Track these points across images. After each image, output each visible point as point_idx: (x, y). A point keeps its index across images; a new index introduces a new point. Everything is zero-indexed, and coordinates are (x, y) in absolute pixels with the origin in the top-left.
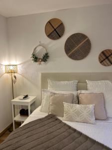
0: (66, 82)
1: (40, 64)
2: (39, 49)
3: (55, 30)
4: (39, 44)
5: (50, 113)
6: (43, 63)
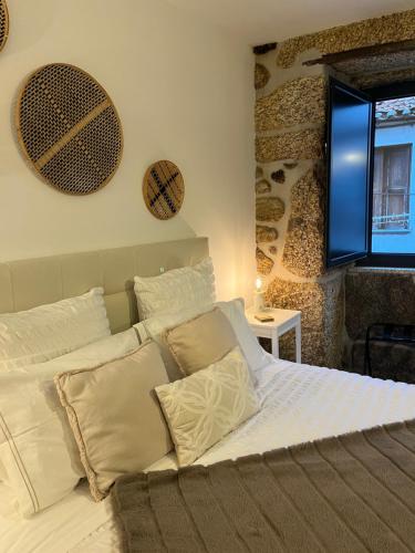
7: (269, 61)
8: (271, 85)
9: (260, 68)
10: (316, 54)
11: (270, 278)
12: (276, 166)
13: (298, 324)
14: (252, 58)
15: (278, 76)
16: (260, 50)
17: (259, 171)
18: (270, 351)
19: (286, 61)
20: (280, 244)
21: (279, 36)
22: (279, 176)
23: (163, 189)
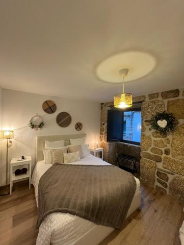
0: (58, 142)
1: (37, 130)
2: (35, 119)
3: (50, 107)
4: (36, 115)
5: (54, 163)
6: (39, 129)
7: (103, 106)
8: (103, 109)
9: (102, 107)
10: (109, 105)
11: (102, 142)
12: (103, 123)
13: (103, 150)
14: (100, 105)
15: (104, 108)
16: (102, 104)
17: (101, 123)
18: (94, 155)
19: (105, 106)
20: (103, 136)
21: (104, 102)
22: (104, 124)
23: (79, 126)
